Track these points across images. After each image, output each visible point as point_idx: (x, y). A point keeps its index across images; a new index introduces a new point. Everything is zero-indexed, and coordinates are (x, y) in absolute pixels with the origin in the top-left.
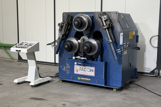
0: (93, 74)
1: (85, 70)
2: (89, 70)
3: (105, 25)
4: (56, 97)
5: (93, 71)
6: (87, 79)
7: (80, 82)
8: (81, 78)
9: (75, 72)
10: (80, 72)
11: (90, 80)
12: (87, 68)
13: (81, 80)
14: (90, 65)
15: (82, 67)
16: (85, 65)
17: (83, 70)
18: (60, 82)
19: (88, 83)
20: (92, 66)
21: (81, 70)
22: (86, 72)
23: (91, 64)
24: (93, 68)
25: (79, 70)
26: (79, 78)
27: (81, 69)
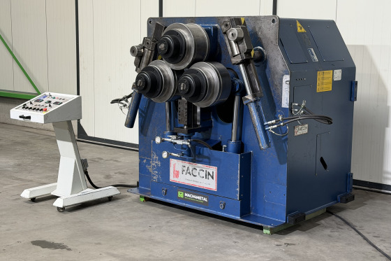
0: (212, 185)
1: (196, 173)
2: (203, 174)
3: (236, 52)
4: (100, 244)
5: (213, 178)
6: (199, 198)
7: (184, 204)
8: (186, 195)
9: (172, 178)
10: (184, 179)
11: (205, 199)
12: (198, 169)
13: (184, 199)
14: (207, 160)
15: (187, 164)
16: (194, 161)
17: (189, 173)
18: (140, 202)
19: (202, 209)
20: (210, 163)
21: (185, 173)
22: (198, 178)
23: (208, 158)
24: (213, 170)
25: (181, 172)
26: (181, 195)
27: (186, 169)
